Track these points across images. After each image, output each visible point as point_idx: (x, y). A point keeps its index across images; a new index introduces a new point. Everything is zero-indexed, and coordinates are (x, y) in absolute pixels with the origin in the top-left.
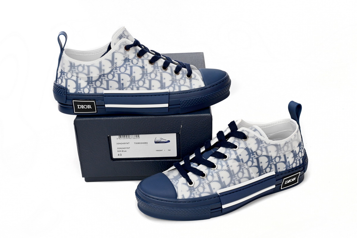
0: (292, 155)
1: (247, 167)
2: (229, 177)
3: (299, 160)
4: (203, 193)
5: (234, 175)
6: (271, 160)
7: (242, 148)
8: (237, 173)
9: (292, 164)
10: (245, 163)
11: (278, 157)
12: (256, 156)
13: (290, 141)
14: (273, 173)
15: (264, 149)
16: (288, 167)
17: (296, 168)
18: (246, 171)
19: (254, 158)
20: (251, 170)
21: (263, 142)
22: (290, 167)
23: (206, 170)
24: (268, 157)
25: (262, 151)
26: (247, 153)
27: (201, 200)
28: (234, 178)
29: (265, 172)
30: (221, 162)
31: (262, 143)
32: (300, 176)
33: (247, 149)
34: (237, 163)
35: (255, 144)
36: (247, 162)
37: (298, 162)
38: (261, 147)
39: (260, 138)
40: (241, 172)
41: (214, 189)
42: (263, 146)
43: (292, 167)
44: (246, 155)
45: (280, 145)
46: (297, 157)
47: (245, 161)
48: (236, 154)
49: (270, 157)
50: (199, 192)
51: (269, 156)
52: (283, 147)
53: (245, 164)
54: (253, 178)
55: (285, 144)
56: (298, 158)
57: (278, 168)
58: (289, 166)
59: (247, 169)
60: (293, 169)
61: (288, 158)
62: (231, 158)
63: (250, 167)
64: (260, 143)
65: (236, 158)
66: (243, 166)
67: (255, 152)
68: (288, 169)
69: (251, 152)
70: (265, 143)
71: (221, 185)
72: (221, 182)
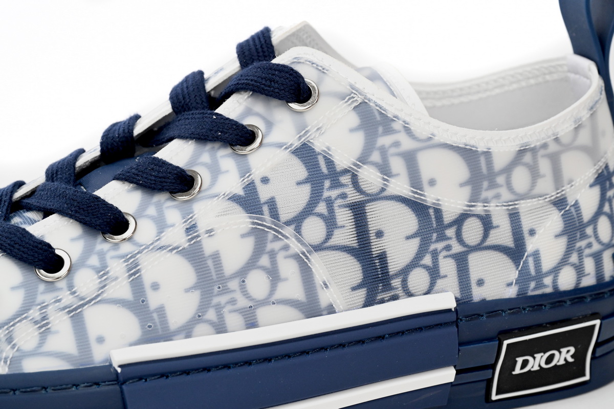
0: (554, 221)
1: (296, 247)
2: (194, 287)
3: (597, 257)
4: (33, 354)
5: (223, 280)
6: (436, 230)
7: (280, 146)
8: (242, 273)
9: (556, 271)
10: (288, 223)
11: (478, 216)
12: (353, 196)
13: (545, 146)
14: (445, 300)
15: (397, 165)
16: (533, 285)
17: (578, 295)
18: (289, 269)
19: (339, 202)
20: (319, 264)
21: (397, 126)
22: (540, 285)
23: (73, 240)
24: (418, 207)
25: (385, 170)
26: (301, 172)
27: (14, 390)
28: (219, 294)
29: (400, 292)
30: (159, 207)
31: (389, 131)
32: (597, 345)
33: (305, 153)
34: (242, 220)
35: (352, 130)
36: (297, 221)
37: (589, 265)
38: (383, 151)
39: (379, 102)
40: (263, 268)
41: (101, 340)
42: (397, 144)
43: (555, 286)
44: (299, 183)
45: (487, 154)
46: (584, 236)
47: (287, 211)
48: (245, 171)
49: (431, 211)
50: (13, 347)
51: (427, 207)
52: (508, 170)
53: (289, 231)
54: (331, 310)
55: (521, 152)
56: (589, 245)
57: (474, 276)
58: (534, 278)
59: (296, 257)
60: (558, 298)
61: (532, 232)
62: (215, 190)
63: (318, 248)
64: (380, 129)
65: (241, 192)
66: (276, 238)
67: (346, 171)
68: (530, 293)
69: (324, 170)
70: (407, 130)
71: (143, 327)
72: (147, 306)
